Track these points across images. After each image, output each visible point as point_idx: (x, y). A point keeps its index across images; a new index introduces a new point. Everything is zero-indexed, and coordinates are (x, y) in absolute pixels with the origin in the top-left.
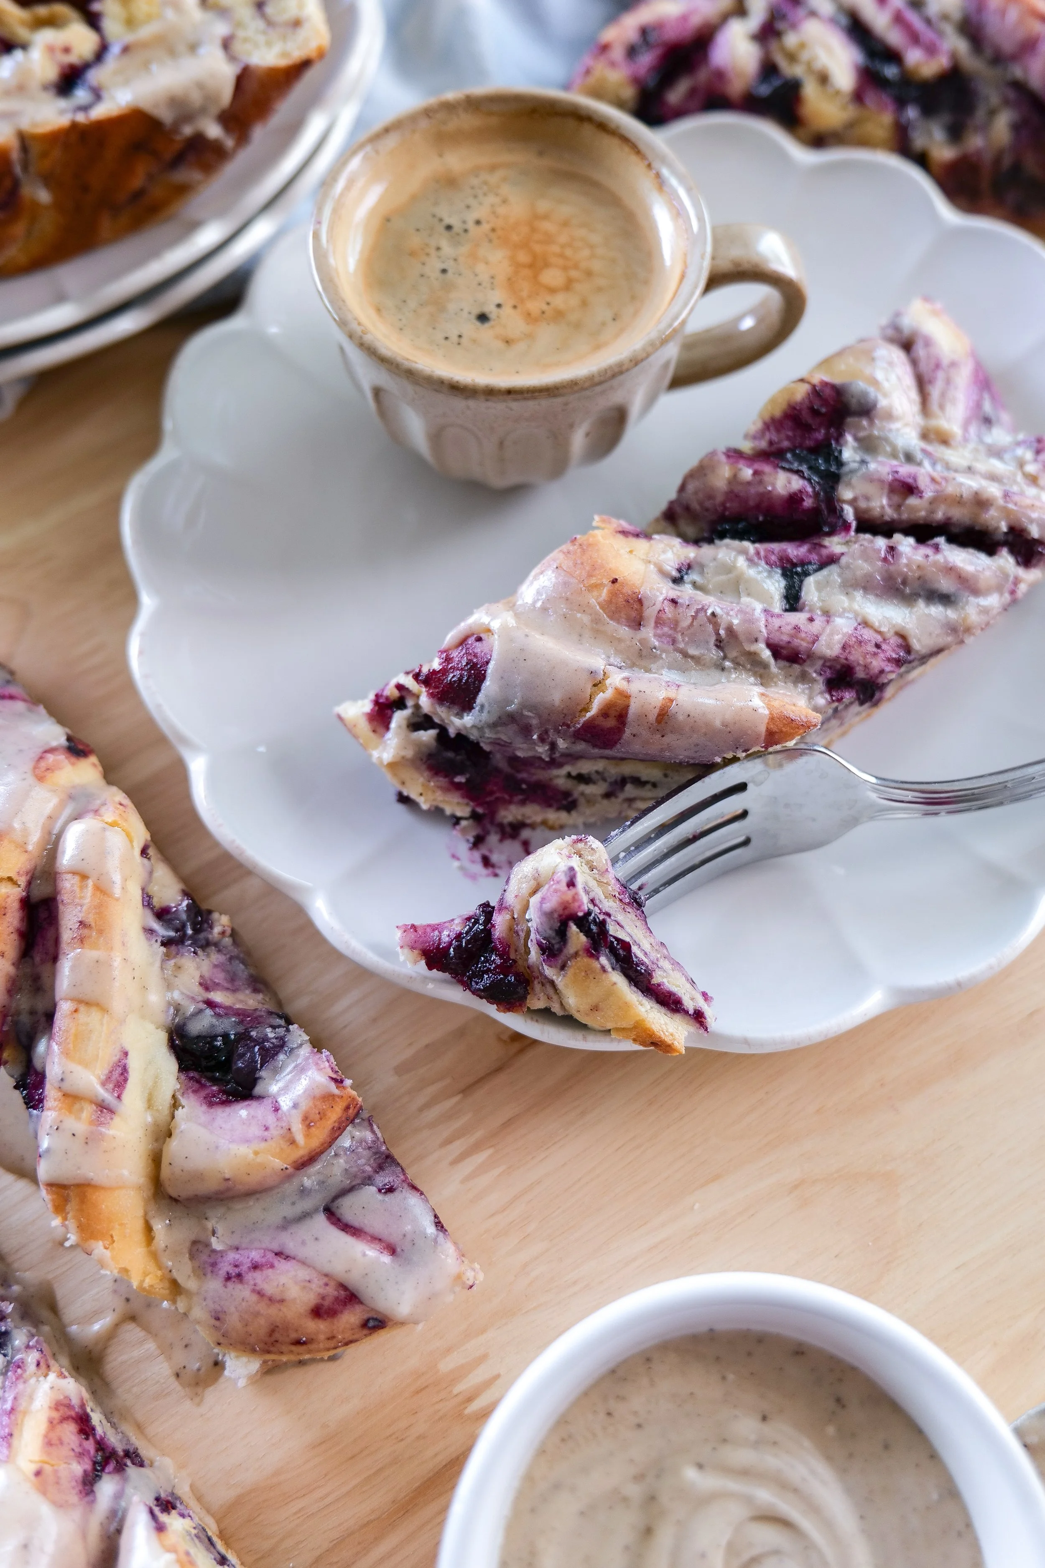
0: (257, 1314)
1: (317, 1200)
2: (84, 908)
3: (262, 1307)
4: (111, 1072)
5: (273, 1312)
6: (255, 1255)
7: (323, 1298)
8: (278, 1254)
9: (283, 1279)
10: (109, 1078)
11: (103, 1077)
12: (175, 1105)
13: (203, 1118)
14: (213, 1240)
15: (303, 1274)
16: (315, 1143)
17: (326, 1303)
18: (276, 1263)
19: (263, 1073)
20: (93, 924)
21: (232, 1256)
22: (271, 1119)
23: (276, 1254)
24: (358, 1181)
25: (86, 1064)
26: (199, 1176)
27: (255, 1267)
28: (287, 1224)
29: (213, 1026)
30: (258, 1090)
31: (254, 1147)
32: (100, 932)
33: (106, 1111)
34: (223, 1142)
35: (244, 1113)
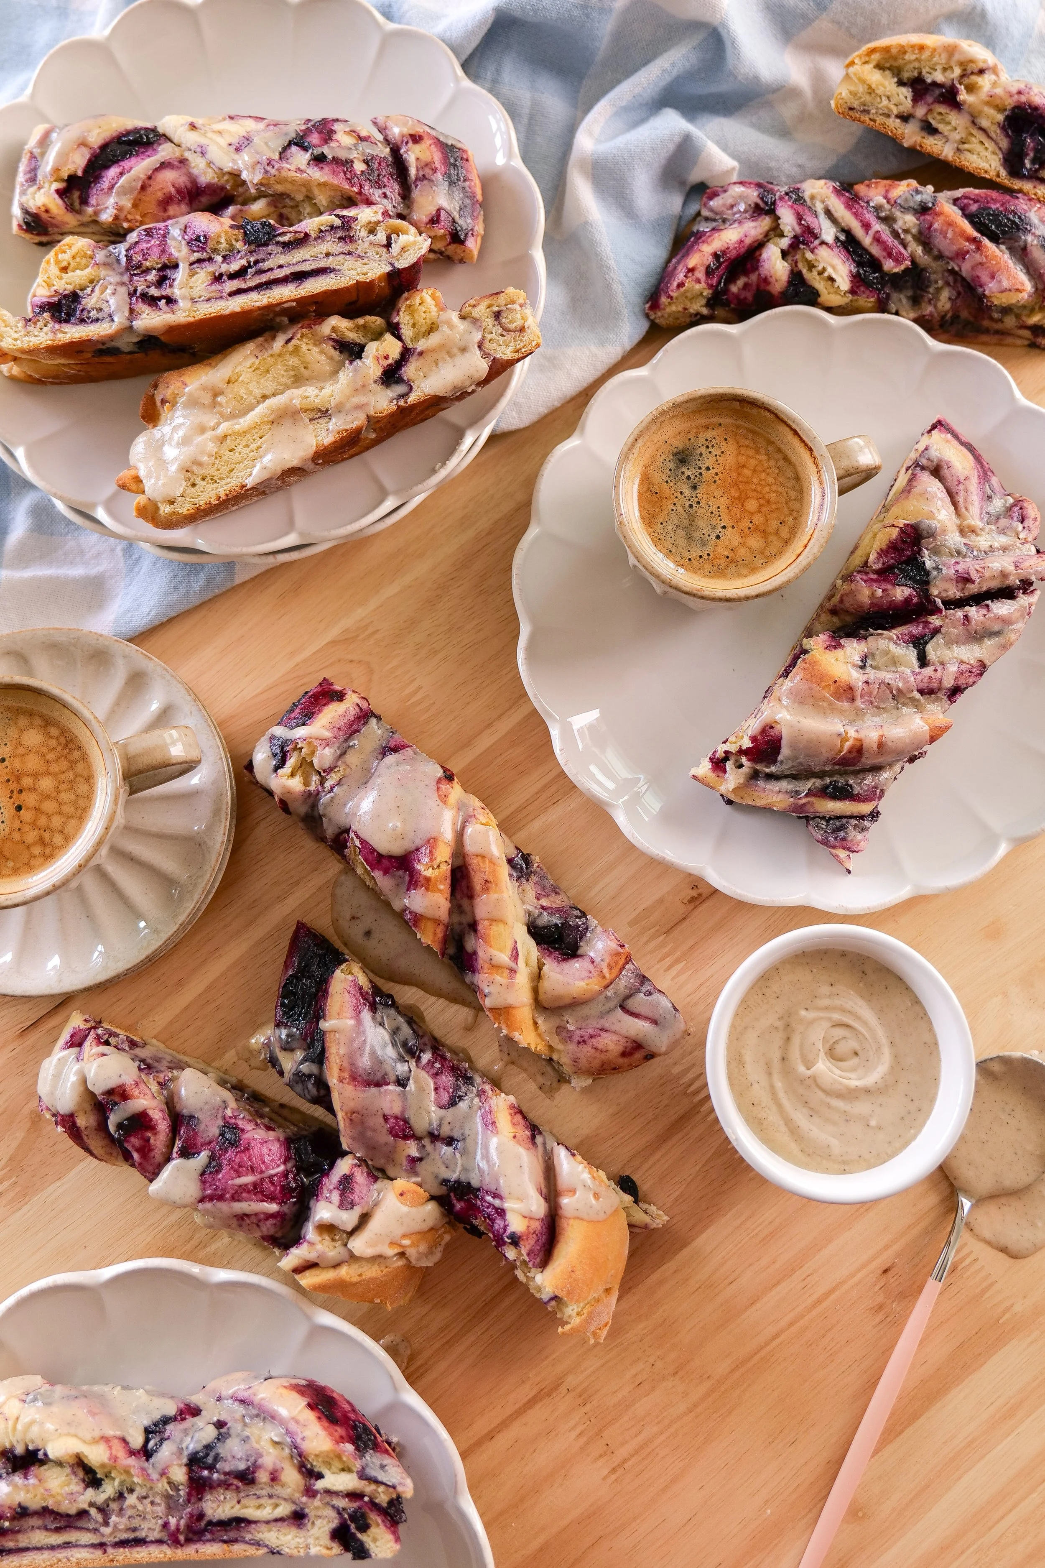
0: (595, 1058)
1: (616, 1002)
2: (486, 873)
3: (597, 1054)
4: (511, 953)
5: (603, 1056)
6: (591, 1031)
7: (626, 1048)
8: (602, 1029)
9: (606, 1041)
10: (510, 955)
11: (508, 955)
12: (541, 964)
13: (558, 969)
14: (568, 1026)
15: (615, 1038)
16: (613, 976)
17: (628, 1050)
18: (601, 1034)
19: (581, 943)
20: (492, 881)
21: (579, 1032)
22: (591, 967)
24: (634, 991)
25: (499, 950)
26: (560, 997)
27: (591, 1037)
28: (602, 1015)
29: (549, 921)
30: (580, 952)
31: (586, 981)
32: (496, 884)
33: (513, 971)
34: (570, 981)
35: (577, 965)
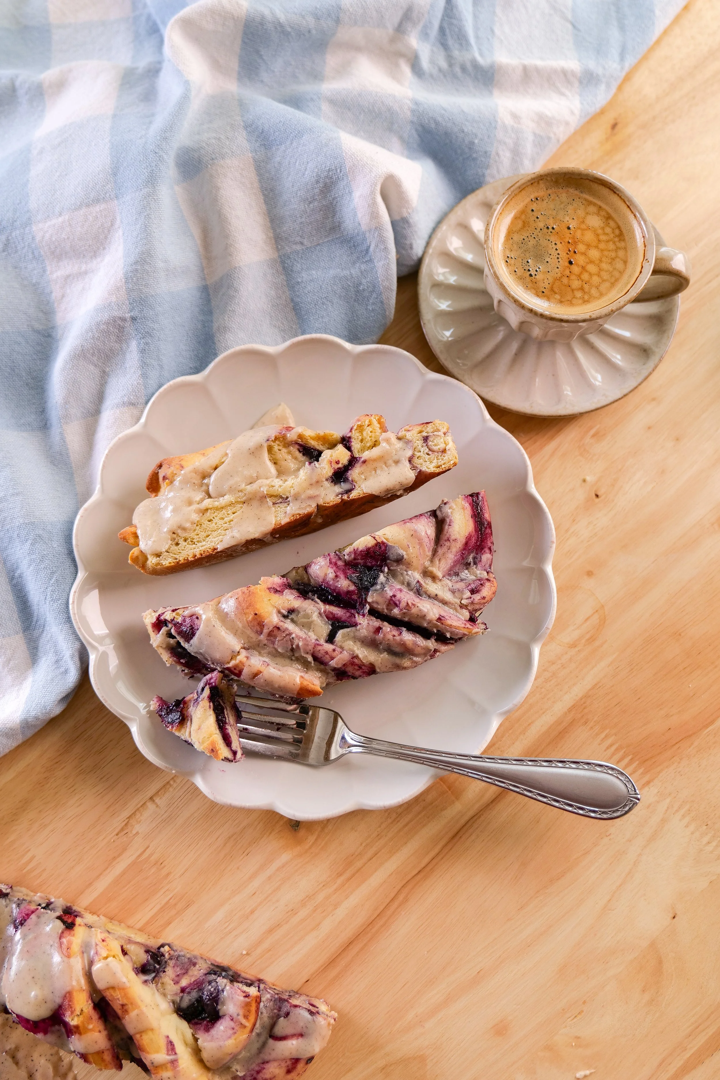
1: (265, 1035)
2: (120, 999)
4: (167, 1048)
6: (256, 1069)
7: (288, 1066)
9: (271, 1070)
10: (168, 1050)
11: (166, 1052)
12: (196, 1040)
13: (209, 1038)
14: (238, 1073)
15: (276, 1064)
16: (252, 1020)
17: (290, 1067)
18: (265, 1066)
19: (219, 1007)
20: (127, 1003)
21: (247, 1074)
22: (232, 1023)
23: (263, 1063)
24: (275, 1019)
25: (157, 1052)
26: (222, 1058)
27: (258, 1073)
28: (259, 1051)
29: (190, 1000)
30: (221, 1014)
31: (233, 1038)
32: (132, 1004)
33: (174, 1062)
34: (221, 1043)
35: (222, 1028)
